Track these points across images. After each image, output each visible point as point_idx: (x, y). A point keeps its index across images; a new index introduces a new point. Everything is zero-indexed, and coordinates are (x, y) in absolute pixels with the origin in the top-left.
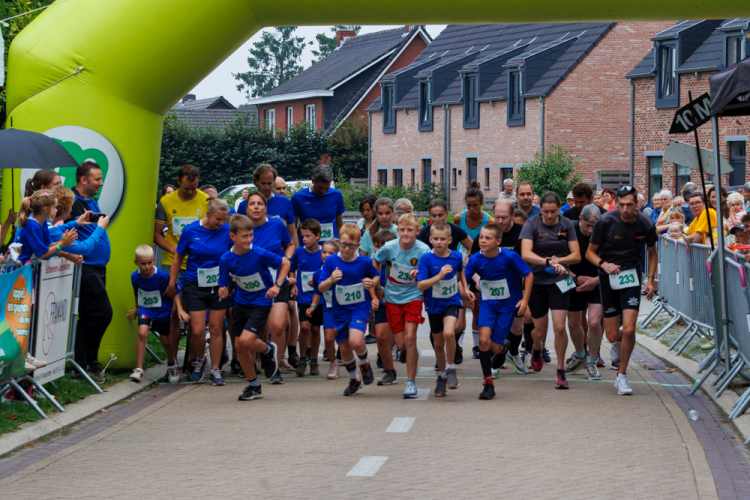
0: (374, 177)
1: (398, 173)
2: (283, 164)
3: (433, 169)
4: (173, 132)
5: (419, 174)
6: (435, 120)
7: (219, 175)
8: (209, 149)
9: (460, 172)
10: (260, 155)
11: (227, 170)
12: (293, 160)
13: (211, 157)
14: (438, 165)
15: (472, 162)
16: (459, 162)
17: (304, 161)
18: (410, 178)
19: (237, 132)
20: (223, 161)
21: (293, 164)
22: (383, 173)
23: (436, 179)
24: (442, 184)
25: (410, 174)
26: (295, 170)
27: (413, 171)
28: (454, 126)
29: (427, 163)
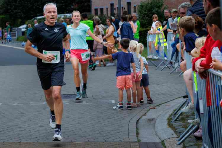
0: (93, 12)
1: (102, 10)
3: (114, 7)
5: (109, 10)
7: (33, 13)
9: (125, 8)
11: (36, 11)
13: (29, 6)
14: (116, 6)
15: (129, 4)
16: (124, 4)
17: (66, 6)
18: (106, 11)
20: (34, 7)
21: (62, 8)
22: (96, 10)
23: (116, 12)
24: (118, 13)
25: (106, 10)
26: (63, 10)
29: (112, 5)
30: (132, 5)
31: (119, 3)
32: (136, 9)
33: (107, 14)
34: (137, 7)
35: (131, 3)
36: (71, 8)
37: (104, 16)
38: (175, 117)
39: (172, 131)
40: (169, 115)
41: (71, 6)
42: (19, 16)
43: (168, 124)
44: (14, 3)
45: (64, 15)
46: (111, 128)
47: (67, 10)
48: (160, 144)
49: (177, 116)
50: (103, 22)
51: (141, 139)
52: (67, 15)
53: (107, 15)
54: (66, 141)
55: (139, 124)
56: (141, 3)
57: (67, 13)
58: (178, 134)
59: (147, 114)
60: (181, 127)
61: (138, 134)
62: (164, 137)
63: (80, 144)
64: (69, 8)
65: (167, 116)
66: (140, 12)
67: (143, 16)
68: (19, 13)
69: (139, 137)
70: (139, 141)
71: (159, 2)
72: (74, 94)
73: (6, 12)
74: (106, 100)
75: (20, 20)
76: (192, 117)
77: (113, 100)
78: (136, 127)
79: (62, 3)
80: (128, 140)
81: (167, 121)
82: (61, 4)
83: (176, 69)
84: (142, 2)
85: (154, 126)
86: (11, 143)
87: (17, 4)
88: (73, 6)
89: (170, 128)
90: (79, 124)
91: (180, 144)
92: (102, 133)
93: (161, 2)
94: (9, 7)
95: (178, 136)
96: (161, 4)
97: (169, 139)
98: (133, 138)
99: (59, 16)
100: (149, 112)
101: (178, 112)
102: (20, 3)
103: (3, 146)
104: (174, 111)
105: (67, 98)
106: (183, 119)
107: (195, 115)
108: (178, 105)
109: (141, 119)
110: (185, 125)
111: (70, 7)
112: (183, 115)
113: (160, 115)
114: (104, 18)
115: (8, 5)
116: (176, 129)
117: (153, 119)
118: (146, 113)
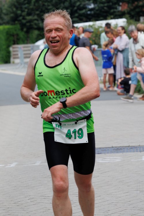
2: (97, 10)
8: (49, 4)
10: (81, 6)
12: (103, 8)
17: (110, 8)
21: (103, 10)
26: (105, 14)
41: (118, 7)
42: (35, 27)
44: (27, 5)
47: (111, 14)
57: (112, 19)
64: (115, 10)
68: (36, 22)
72: (128, 145)
73: (14, 20)
75: (36, 32)
79: (103, 3)
82: (102, 5)
87: (31, 7)
90: (139, 192)
94: (19, 12)
99: (98, 24)
102: (36, 4)
105: (117, 152)
111: (116, 8)
115: (17, 8)
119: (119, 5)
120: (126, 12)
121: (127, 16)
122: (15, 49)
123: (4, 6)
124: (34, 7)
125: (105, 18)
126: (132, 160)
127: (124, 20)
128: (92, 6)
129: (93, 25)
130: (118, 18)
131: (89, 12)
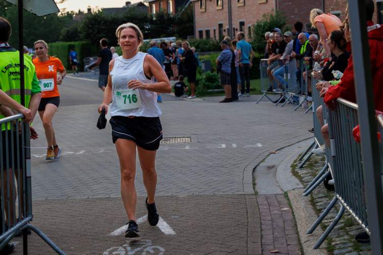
0: (197, 35)
1: (208, 32)
2: (153, 30)
3: (224, 29)
4: (97, 17)
5: (217, 32)
6: (224, 3)
9: (237, 30)
14: (226, 27)
15: (242, 24)
16: (236, 25)
17: (163, 28)
18: (213, 34)
19: (129, 15)
21: (158, 30)
22: (201, 32)
23: (225, 34)
25: (213, 32)
27: (215, 30)
28: (233, 6)
29: (221, 26)
30: (245, 24)
31: (230, 24)
32: (251, 30)
33: (215, 37)
34: (252, 28)
35: (245, 23)
36: (169, 31)
37: (212, 40)
38: (300, 163)
39: (297, 181)
40: (293, 161)
41: (170, 28)
43: (292, 172)
44: (97, 26)
45: (161, 39)
46: (221, 178)
47: (164, 33)
48: (282, 196)
49: (303, 162)
50: (210, 47)
51: (258, 191)
52: (164, 40)
53: (214, 39)
54: (165, 195)
55: (256, 173)
56: (257, 22)
57: (164, 37)
58: (305, 184)
59: (266, 160)
60: (309, 175)
61: (254, 184)
62: (287, 187)
63: (183, 198)
65: (292, 162)
66: (256, 33)
67: (260, 38)
69: (256, 189)
70: (256, 193)
71: (281, 21)
73: (87, 37)
74: (215, 143)
76: (322, 162)
77: (223, 143)
78: (252, 177)
80: (242, 193)
81: (291, 168)
83: (302, 104)
84: (258, 20)
85: (275, 175)
86: (97, 199)
88: (171, 29)
89: (294, 177)
91: (307, 195)
92: (210, 184)
93: (283, 20)
94: (91, 31)
95: (304, 186)
96: (282, 23)
97: (293, 189)
98: (249, 190)
100: (268, 157)
101: (304, 158)
103: (88, 202)
104: (300, 155)
106: (311, 166)
107: (325, 161)
108: (305, 149)
109: (258, 167)
110: (312, 173)
111: (168, 29)
112: (311, 160)
113: (282, 161)
114: (211, 42)
115: (89, 28)
116: (303, 178)
117: (273, 167)
118: (264, 159)
119: (171, 27)
120: (176, 31)
121: (176, 35)
122: (88, 61)
123: (79, 26)
124: (104, 27)
125: (159, 37)
126: (178, 149)
127: (174, 38)
128: (149, 27)
129: (150, 42)
130: (169, 37)
131: (146, 32)
